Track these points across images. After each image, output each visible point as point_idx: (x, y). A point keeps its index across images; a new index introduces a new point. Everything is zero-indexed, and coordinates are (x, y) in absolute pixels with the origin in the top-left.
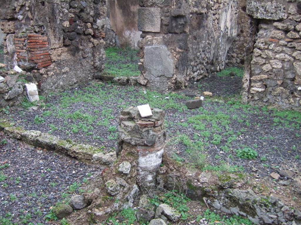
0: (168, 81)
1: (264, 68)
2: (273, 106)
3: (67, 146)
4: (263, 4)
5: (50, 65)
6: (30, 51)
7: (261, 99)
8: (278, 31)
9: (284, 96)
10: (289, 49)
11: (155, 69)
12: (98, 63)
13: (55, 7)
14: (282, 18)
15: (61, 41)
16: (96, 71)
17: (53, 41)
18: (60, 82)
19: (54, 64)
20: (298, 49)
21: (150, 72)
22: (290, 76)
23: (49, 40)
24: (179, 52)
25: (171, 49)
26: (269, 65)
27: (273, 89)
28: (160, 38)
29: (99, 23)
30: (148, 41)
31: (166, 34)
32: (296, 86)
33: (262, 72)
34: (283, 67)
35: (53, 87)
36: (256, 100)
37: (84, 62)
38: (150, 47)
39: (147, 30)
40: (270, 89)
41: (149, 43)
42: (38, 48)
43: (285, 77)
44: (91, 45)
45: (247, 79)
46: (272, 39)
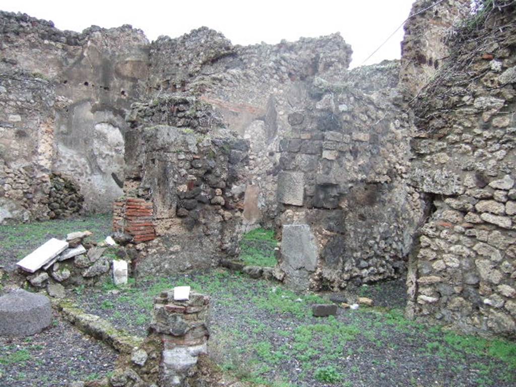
0: (309, 277)
1: (435, 265)
2: (450, 327)
3: (114, 335)
4: (429, 171)
5: (153, 240)
6: (127, 219)
7: (432, 314)
8: (452, 212)
9: (465, 311)
10: (468, 239)
11: (295, 258)
12: (228, 245)
13: (168, 166)
14: (457, 193)
15: (173, 210)
16: (225, 256)
17: (160, 208)
18: (164, 264)
19: (159, 239)
20: (480, 239)
21: (288, 262)
22: (472, 280)
23: (154, 207)
24: (326, 236)
25: (316, 230)
26: (441, 262)
27: (448, 300)
28: (302, 213)
29: (234, 189)
30: (288, 217)
31: (310, 208)
32: (481, 297)
33: (432, 272)
34: (460, 266)
35: (153, 270)
36: (425, 316)
37: (206, 241)
38: (289, 226)
39: (287, 202)
40: (444, 299)
41: (289, 220)
42: (137, 217)
43: (464, 283)
44: (218, 218)
45: (412, 282)
46: (445, 223)
